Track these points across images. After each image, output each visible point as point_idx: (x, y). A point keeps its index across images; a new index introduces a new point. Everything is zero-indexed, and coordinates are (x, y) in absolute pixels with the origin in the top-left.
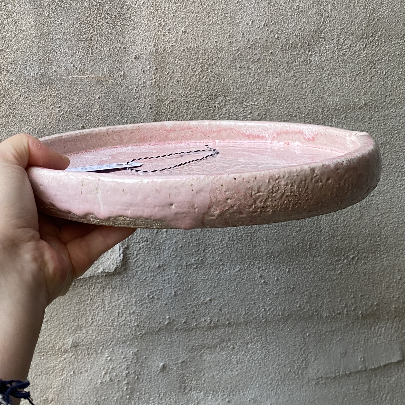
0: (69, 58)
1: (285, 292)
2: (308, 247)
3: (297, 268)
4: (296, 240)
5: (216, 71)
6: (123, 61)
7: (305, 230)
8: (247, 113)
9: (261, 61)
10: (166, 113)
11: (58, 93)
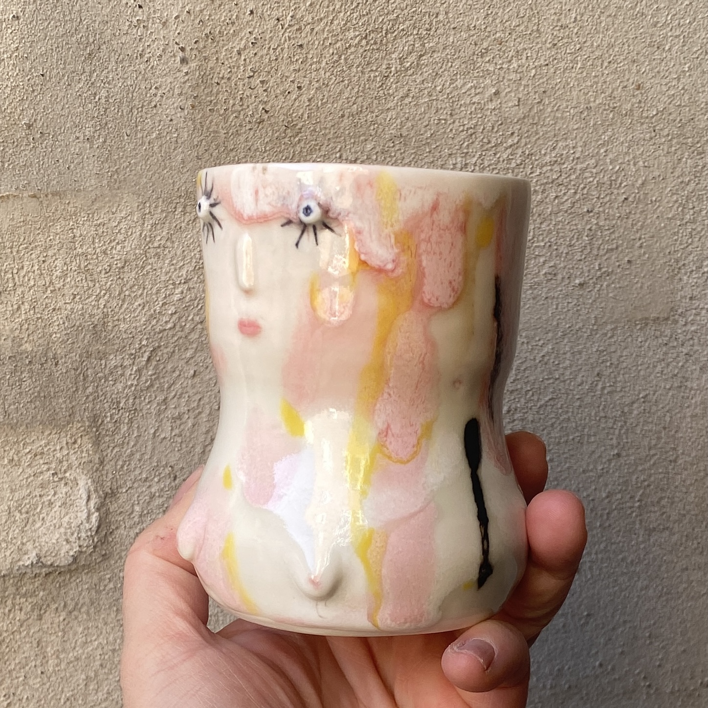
1: (564, 626)
2: (637, 504)
3: (602, 563)
4: (606, 485)
7: (633, 458)
8: (487, 96)
10: (234, 79)
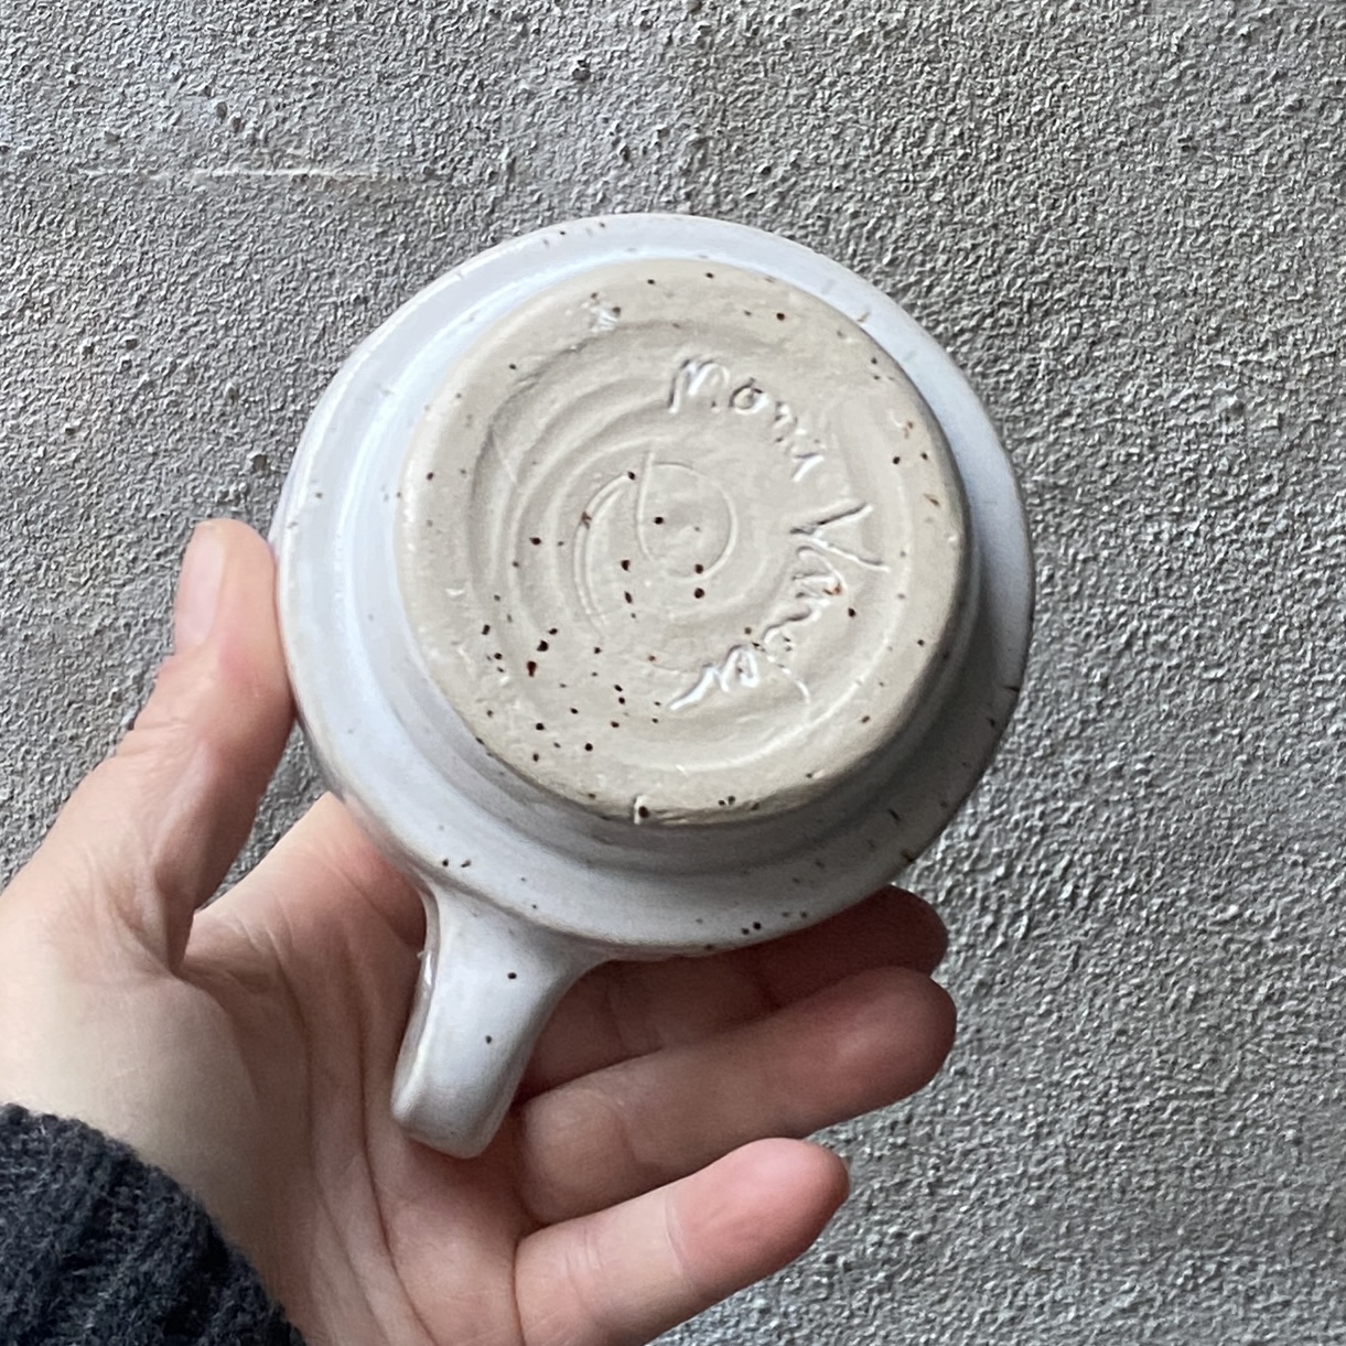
0: (197, 63)
5: (1046, 166)
6: (510, 95)
9: (1310, 114)
11: (125, 267)
